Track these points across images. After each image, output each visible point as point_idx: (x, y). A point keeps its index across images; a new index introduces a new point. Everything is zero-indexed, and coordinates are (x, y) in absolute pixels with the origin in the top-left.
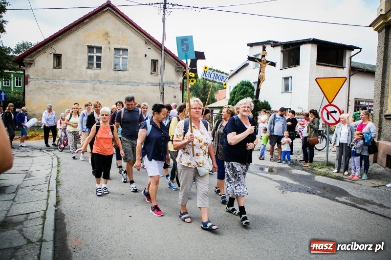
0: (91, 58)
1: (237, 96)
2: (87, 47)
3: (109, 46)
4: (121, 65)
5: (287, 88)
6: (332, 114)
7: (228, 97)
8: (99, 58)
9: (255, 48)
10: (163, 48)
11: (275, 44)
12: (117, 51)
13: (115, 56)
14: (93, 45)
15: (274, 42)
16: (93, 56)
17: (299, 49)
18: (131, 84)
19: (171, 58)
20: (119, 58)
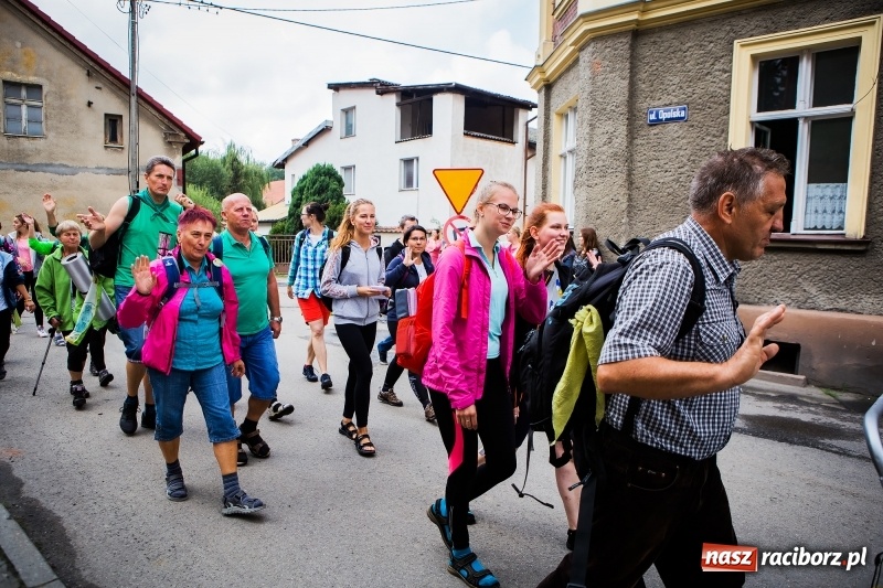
1: (307, 198)
4: (24, 123)
5: (409, 182)
7: (289, 199)
9: (344, 93)
10: (134, 90)
11: (383, 88)
12: (12, 90)
13: (7, 100)
15: (383, 84)
17: (432, 99)
18: (56, 169)
19: (154, 112)
20: (19, 105)
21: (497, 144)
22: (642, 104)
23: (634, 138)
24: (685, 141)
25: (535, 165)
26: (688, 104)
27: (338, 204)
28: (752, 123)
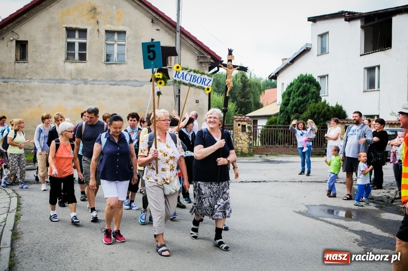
0: (70, 46)
2: (65, 29)
3: (97, 28)
4: (115, 56)
5: (371, 84)
7: (280, 100)
8: (83, 46)
9: (320, 23)
10: (178, 29)
11: (351, 17)
12: (110, 35)
13: (107, 42)
14: (74, 26)
15: (350, 13)
16: (73, 44)
18: (131, 83)
19: (191, 43)
20: (113, 45)
27: (316, 102)
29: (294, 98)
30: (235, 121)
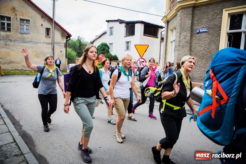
3: (16, 17)
4: (25, 30)
5: (128, 48)
6: (143, 63)
8: (9, 25)
9: (110, 23)
10: (54, 21)
11: (121, 22)
12: (22, 21)
13: (21, 24)
14: (4, 15)
15: (121, 20)
16: (4, 23)
17: (135, 25)
18: (33, 42)
19: (59, 27)
20: (24, 25)
21: (153, 38)
22: (195, 27)
23: (192, 37)
24: (207, 38)
25: (163, 44)
26: (208, 28)
27: (108, 54)
28: (228, 33)
29: (99, 52)
30: (76, 60)
